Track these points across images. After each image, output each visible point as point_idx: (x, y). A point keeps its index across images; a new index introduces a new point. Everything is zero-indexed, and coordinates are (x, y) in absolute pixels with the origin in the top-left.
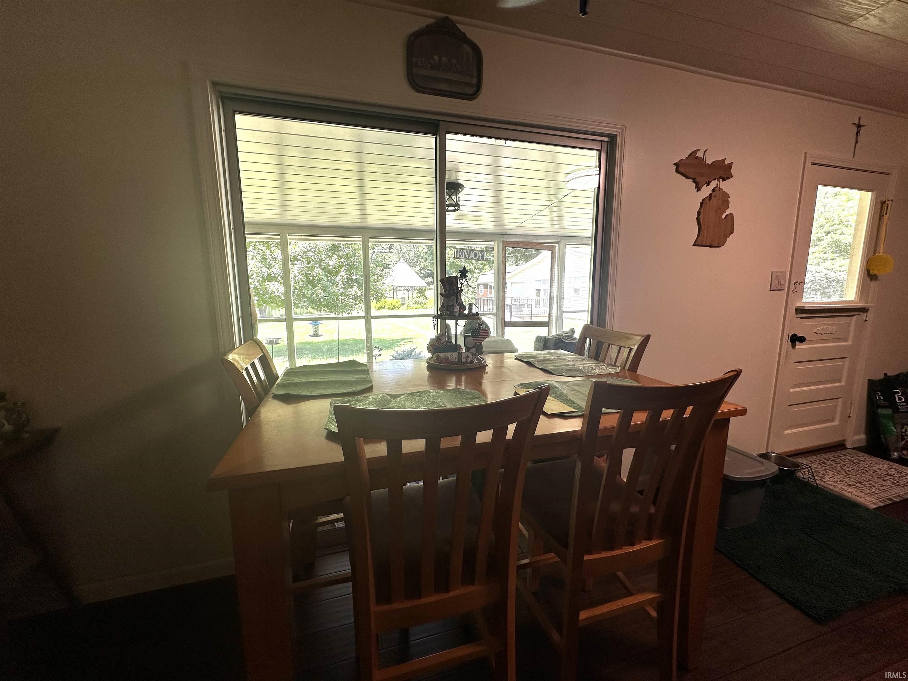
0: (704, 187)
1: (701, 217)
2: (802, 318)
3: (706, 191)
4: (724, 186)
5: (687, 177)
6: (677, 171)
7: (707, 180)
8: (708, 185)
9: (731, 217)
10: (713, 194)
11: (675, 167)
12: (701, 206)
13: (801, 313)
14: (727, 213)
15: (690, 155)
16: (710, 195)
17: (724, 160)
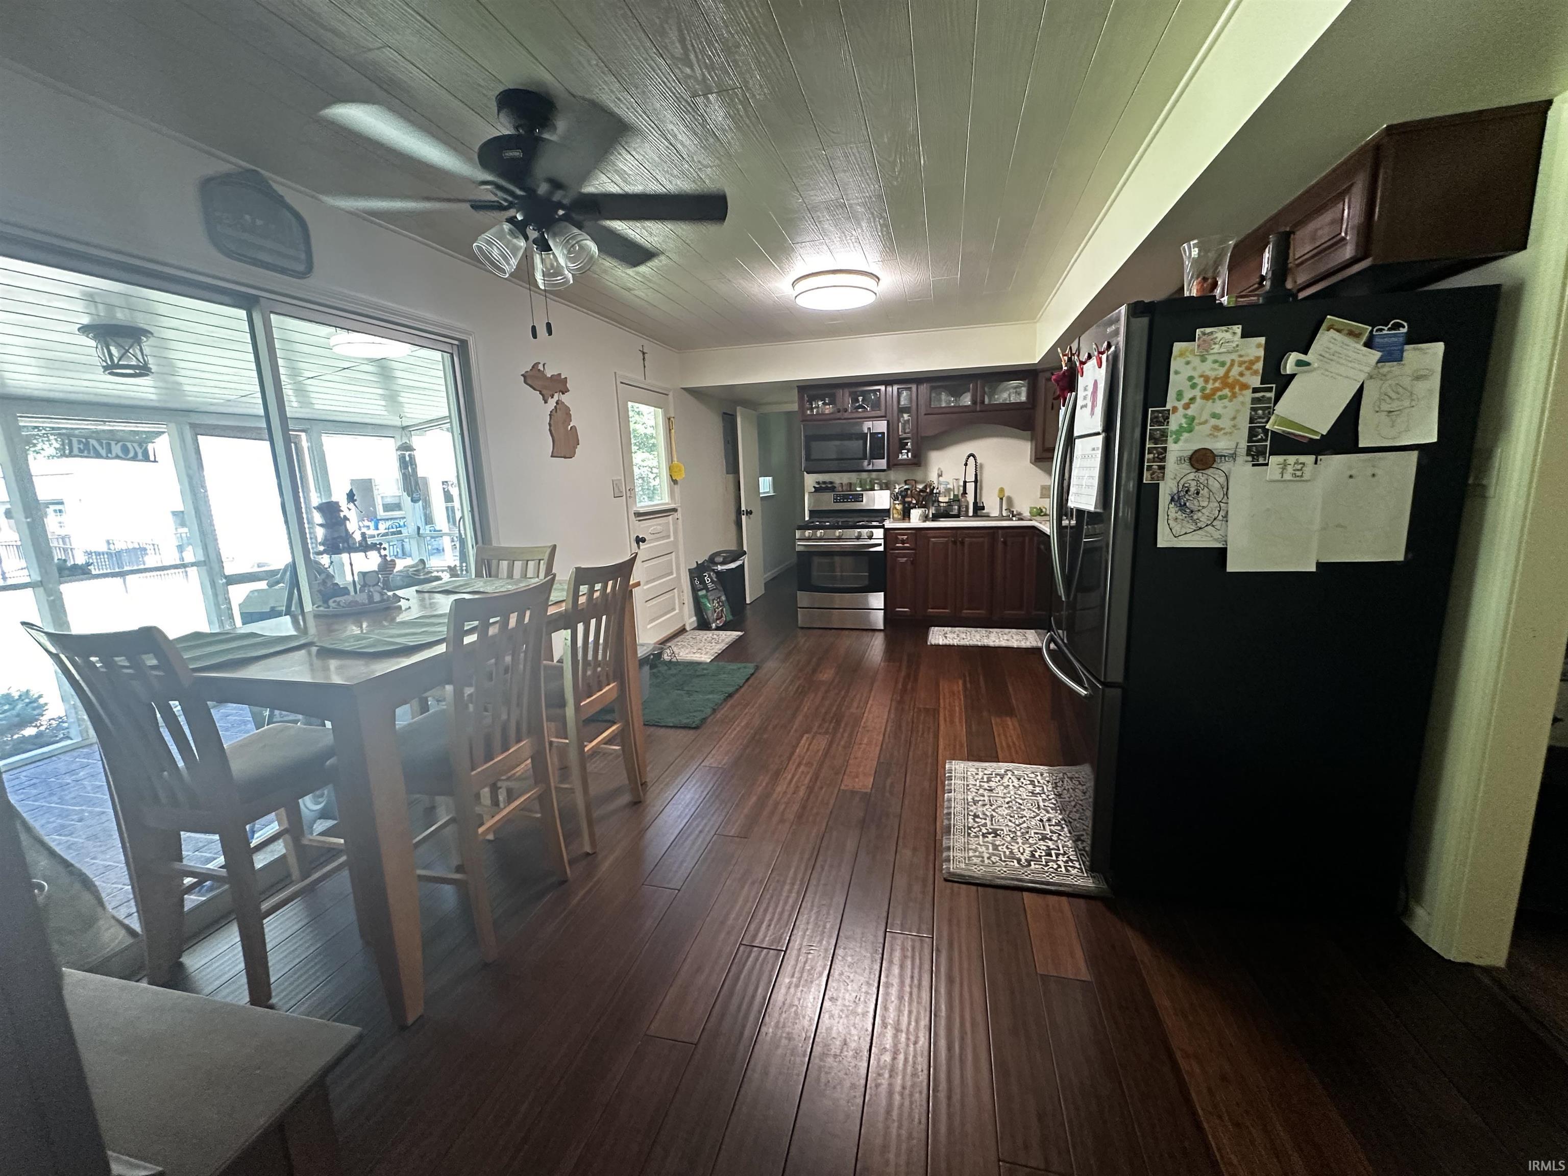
0: (550, 400)
1: (552, 428)
2: (639, 521)
3: (552, 403)
4: (565, 398)
5: (535, 389)
6: (525, 382)
7: (551, 393)
8: (552, 397)
9: (573, 428)
10: (558, 407)
11: (522, 378)
12: (550, 418)
13: (638, 516)
14: (571, 425)
15: (533, 367)
16: (555, 407)
17: (560, 375)
